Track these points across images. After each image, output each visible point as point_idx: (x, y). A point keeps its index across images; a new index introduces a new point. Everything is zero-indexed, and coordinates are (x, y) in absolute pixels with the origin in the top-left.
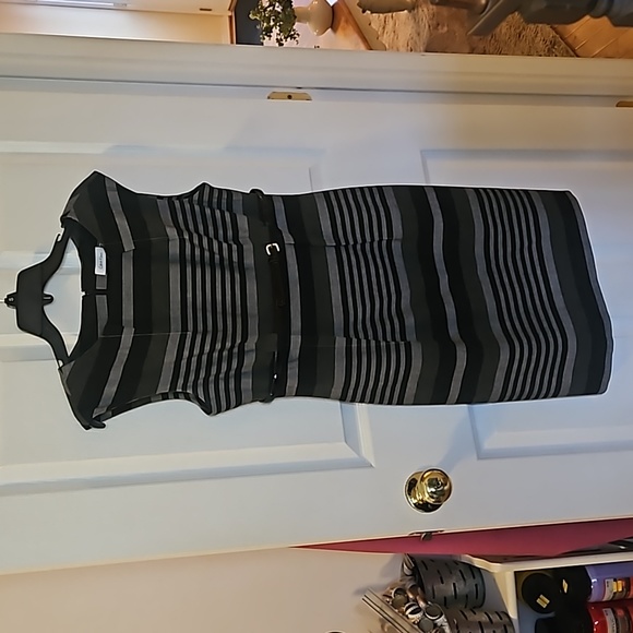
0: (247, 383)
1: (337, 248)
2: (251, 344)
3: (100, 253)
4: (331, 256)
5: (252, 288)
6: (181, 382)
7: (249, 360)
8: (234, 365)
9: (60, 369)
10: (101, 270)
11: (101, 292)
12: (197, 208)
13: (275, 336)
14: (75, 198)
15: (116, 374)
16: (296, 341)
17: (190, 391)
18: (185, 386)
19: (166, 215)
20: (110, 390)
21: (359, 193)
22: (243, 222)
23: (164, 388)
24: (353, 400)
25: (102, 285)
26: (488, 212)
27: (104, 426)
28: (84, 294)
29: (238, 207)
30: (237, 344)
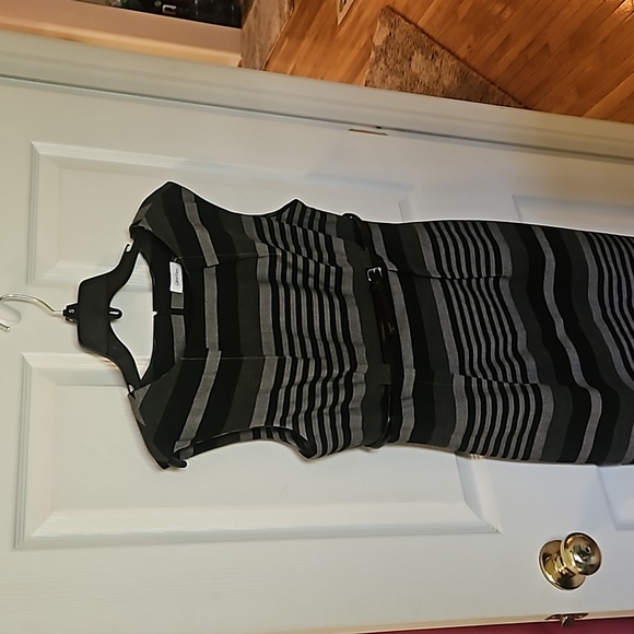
0: (356, 420)
1: (443, 280)
2: (359, 376)
3: (175, 269)
4: (437, 288)
5: (354, 315)
6: (279, 414)
7: (359, 392)
8: (342, 398)
9: (131, 394)
10: (177, 286)
11: (177, 312)
12: (287, 227)
13: (388, 367)
14: (147, 207)
15: (200, 404)
16: (410, 375)
17: (289, 427)
18: (283, 421)
19: (252, 232)
20: (194, 420)
21: (461, 226)
22: (339, 245)
23: (258, 421)
24: (473, 452)
25: (178, 304)
26: (600, 255)
27: (185, 465)
28: (155, 313)
29: (331, 229)
30: (344, 374)
